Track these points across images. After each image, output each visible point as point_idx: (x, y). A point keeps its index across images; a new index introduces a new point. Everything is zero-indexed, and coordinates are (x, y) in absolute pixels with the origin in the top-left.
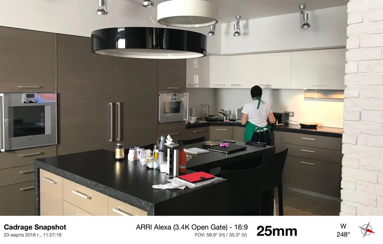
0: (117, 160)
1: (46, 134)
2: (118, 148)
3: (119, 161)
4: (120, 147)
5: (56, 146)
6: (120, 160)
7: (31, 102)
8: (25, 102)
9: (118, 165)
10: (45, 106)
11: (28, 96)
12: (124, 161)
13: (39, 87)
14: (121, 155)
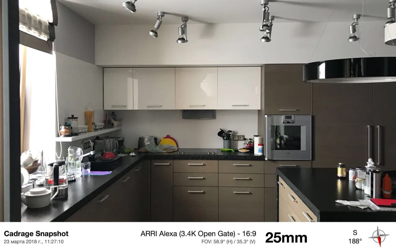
0: (338, 178)
1: (301, 150)
2: (339, 167)
3: (340, 179)
4: (342, 166)
5: (310, 162)
6: (342, 178)
7: (288, 122)
8: (284, 123)
9: (339, 183)
10: (301, 127)
11: (287, 117)
12: (345, 179)
13: (295, 110)
14: (342, 173)
